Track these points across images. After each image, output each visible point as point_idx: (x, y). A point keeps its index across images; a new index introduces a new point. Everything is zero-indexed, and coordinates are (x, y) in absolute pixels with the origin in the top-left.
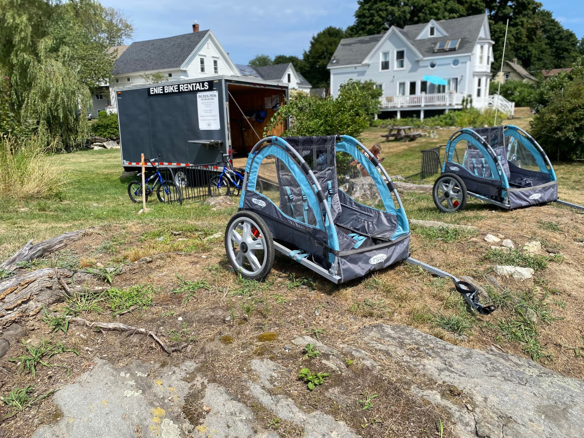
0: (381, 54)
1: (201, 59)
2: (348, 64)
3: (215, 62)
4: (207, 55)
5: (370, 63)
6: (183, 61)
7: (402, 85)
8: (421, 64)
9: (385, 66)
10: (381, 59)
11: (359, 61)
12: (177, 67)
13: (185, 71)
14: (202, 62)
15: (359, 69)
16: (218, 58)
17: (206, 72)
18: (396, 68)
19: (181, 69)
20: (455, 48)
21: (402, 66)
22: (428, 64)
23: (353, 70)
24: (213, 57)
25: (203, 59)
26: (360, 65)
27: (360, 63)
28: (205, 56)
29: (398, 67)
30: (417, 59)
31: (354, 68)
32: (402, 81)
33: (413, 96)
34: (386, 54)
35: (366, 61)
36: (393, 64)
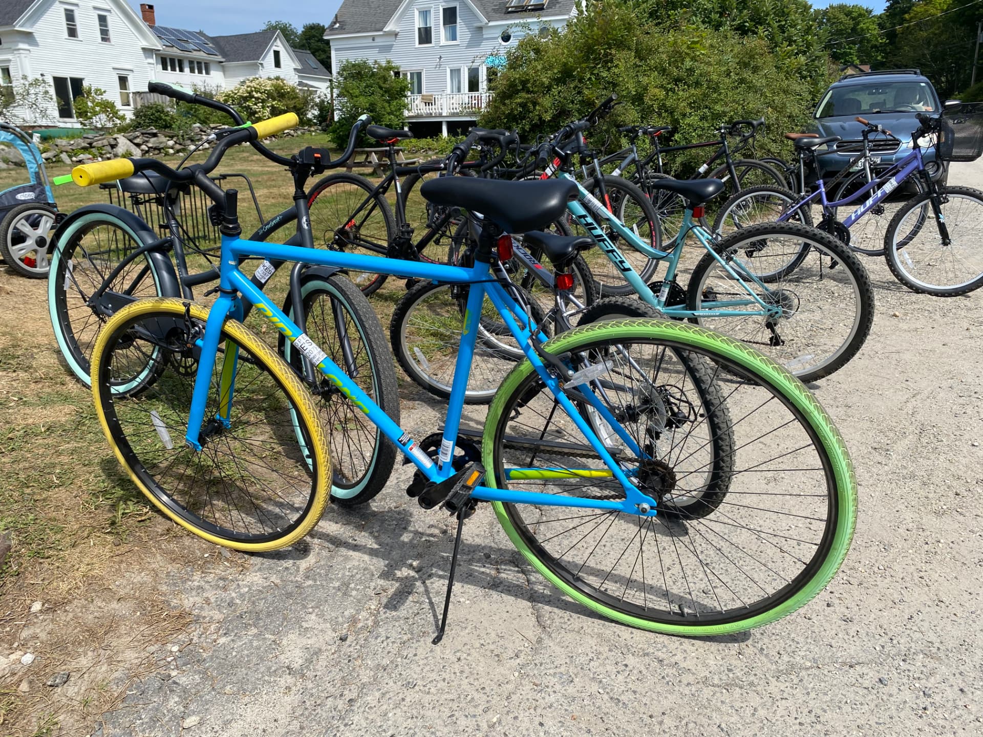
0: (416, 13)
1: (66, 10)
2: (359, 32)
3: (102, 20)
4: (80, 3)
5: (398, 30)
6: (21, 12)
7: (456, 72)
8: (486, 34)
9: (425, 36)
10: (418, 23)
11: (378, 26)
12: (7, 24)
13: (29, 34)
14: (70, 16)
15: (380, 42)
16: (109, 11)
17: (80, 38)
18: (443, 42)
19: (17, 28)
20: (543, 5)
21: (454, 38)
22: (498, 33)
23: (369, 42)
24: (95, 8)
25: (72, 11)
26: (381, 33)
27: (381, 30)
28: (77, 5)
29: (447, 40)
30: (479, 24)
31: (371, 41)
32: (455, 66)
33: (474, 94)
34: (425, 14)
35: (390, 27)
36: (438, 32)
